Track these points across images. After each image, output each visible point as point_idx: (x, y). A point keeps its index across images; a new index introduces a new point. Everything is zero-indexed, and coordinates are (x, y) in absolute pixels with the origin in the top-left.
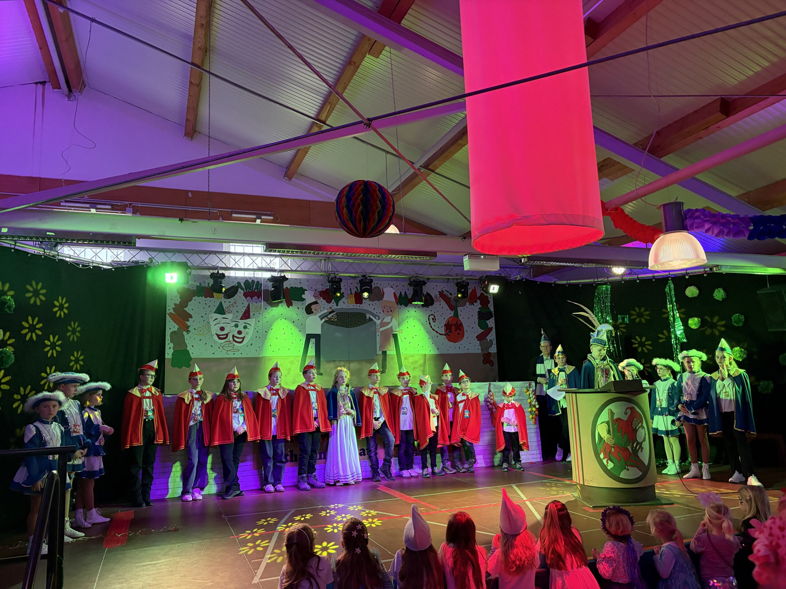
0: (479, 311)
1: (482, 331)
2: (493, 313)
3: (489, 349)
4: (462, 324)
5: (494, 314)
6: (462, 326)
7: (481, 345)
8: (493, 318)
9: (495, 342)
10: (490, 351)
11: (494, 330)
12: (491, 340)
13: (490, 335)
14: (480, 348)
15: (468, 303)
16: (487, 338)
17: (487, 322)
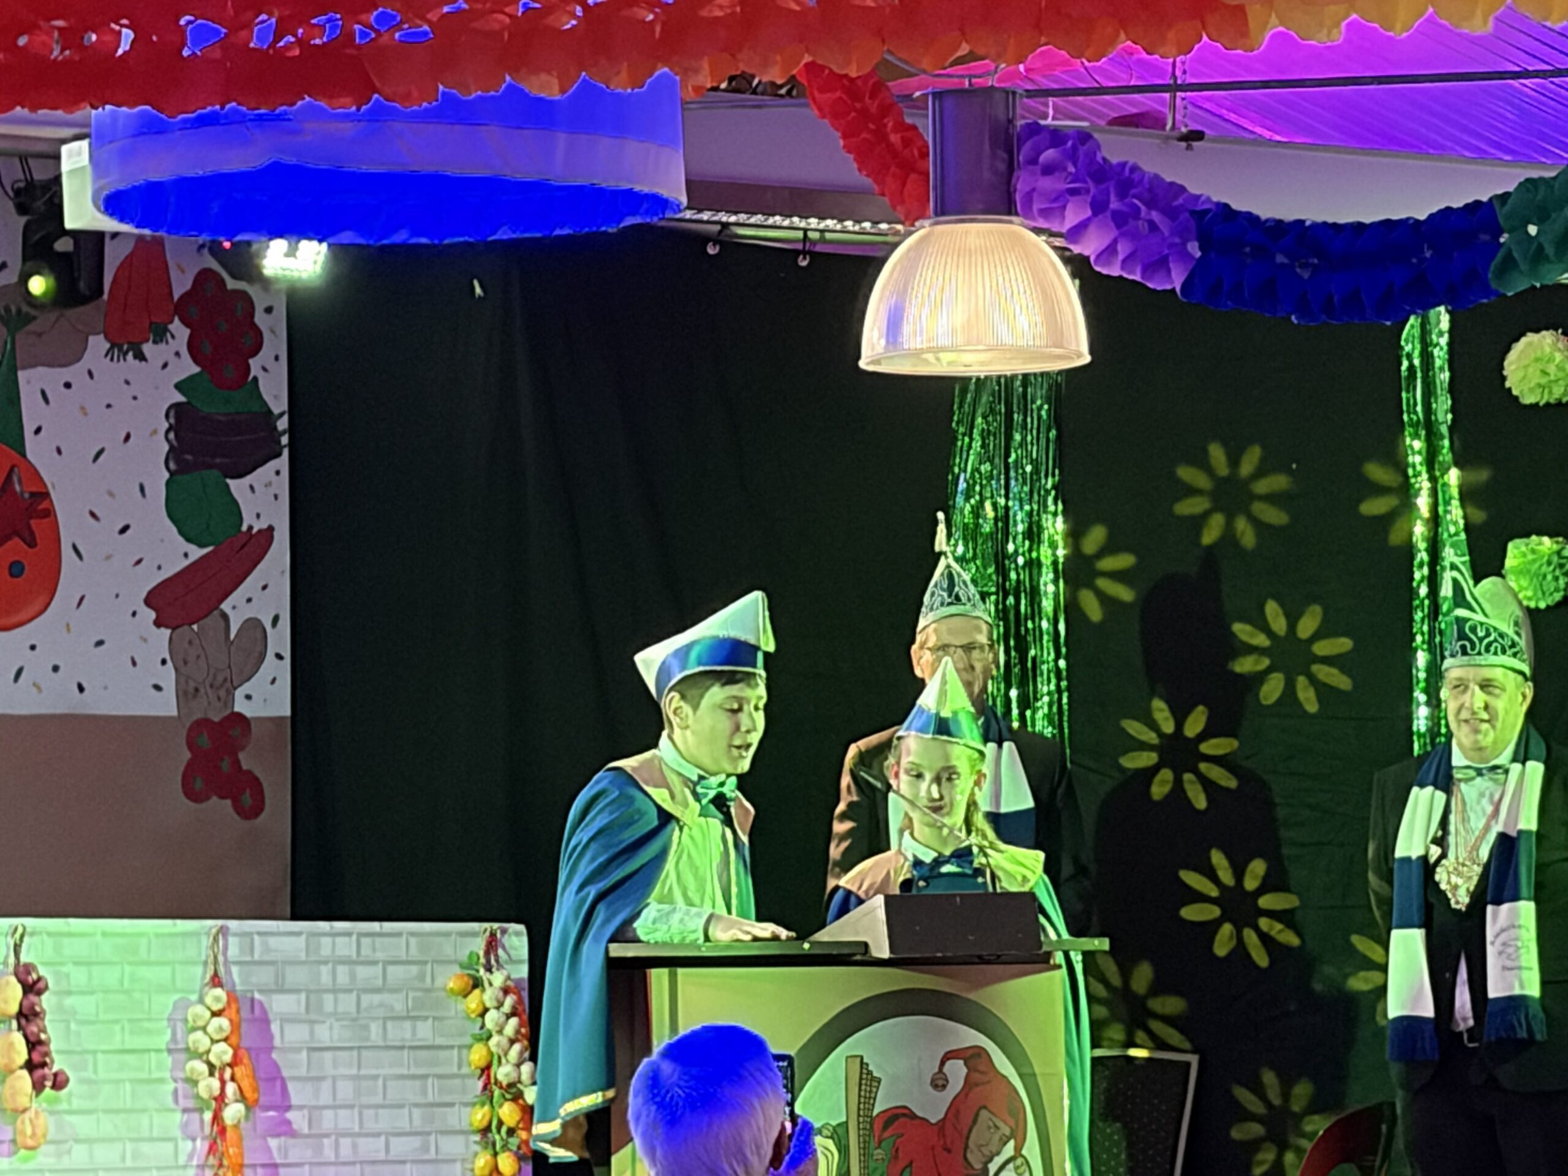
0: (176, 406)
1: (197, 553)
2: (283, 424)
3: (239, 694)
4: (46, 495)
5: (292, 430)
6: (49, 513)
7: (179, 658)
8: (282, 462)
9: (280, 639)
10: (240, 706)
11: (280, 555)
12: (253, 625)
13: (250, 585)
14: (168, 677)
15: (98, 344)
16: (225, 606)
17: (236, 486)
